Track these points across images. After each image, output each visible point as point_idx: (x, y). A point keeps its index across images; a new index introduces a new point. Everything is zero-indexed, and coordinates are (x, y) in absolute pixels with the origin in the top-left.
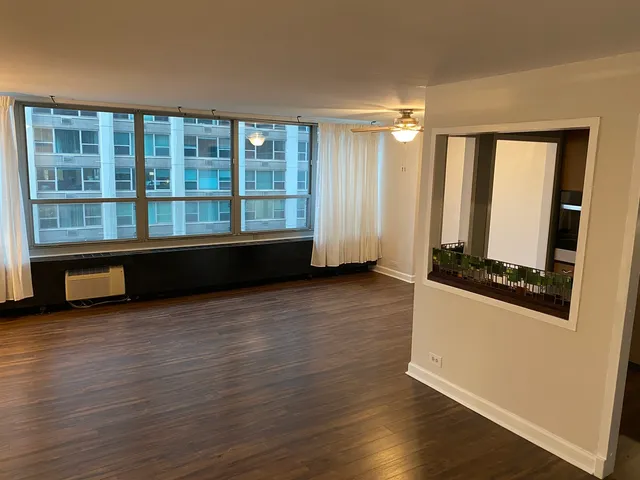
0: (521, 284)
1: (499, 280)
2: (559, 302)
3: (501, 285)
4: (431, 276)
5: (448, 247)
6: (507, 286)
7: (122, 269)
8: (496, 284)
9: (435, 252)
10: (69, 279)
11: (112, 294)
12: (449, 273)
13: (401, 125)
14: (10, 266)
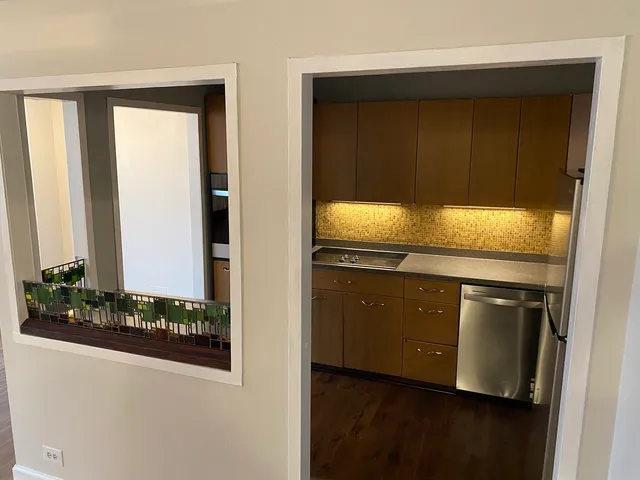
0: (162, 324)
1: (130, 322)
2: (216, 345)
3: (134, 330)
4: (25, 328)
5: (56, 271)
6: (143, 330)
8: (126, 329)
9: (28, 287)
12: (54, 319)
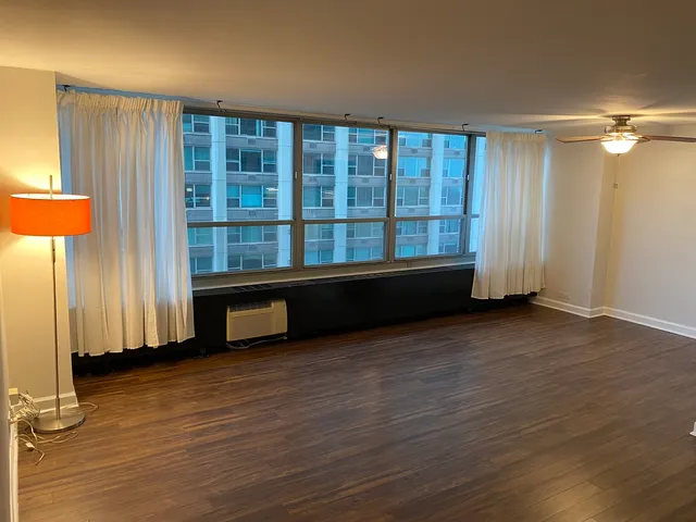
7: (284, 303)
10: (232, 316)
11: (274, 332)
13: (615, 134)
14: (174, 301)
